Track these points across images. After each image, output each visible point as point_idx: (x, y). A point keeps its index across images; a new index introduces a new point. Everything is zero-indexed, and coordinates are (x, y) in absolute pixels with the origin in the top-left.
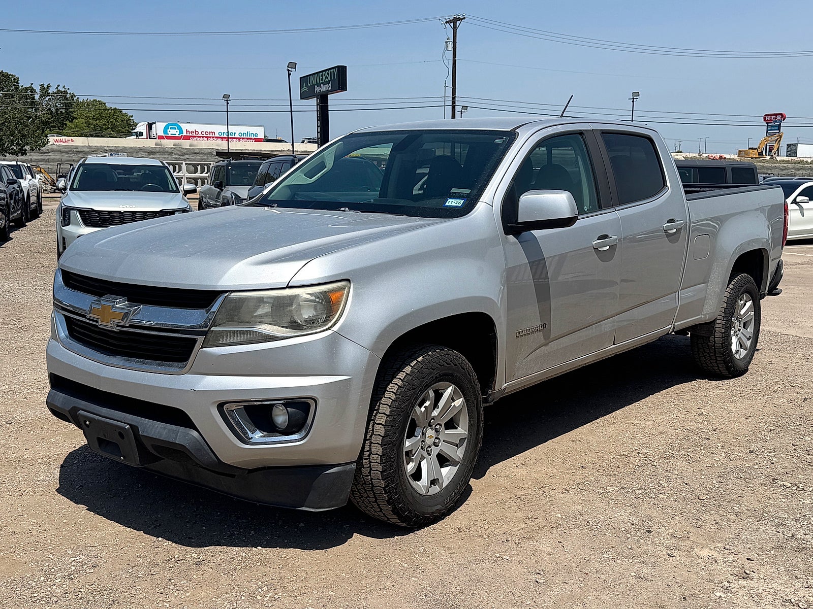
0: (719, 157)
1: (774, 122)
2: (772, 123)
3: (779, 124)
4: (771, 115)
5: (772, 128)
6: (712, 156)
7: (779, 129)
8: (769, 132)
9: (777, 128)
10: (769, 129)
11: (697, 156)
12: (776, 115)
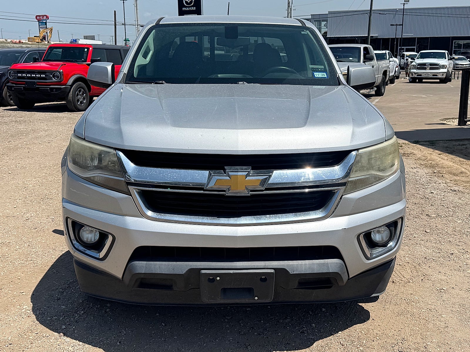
0: (18, 41)
1: (42, 20)
2: (41, 21)
3: (45, 21)
4: (40, 16)
5: (42, 24)
6: (14, 41)
7: (46, 25)
8: (40, 26)
9: (45, 24)
10: (40, 24)
11: (5, 41)
12: (43, 16)
